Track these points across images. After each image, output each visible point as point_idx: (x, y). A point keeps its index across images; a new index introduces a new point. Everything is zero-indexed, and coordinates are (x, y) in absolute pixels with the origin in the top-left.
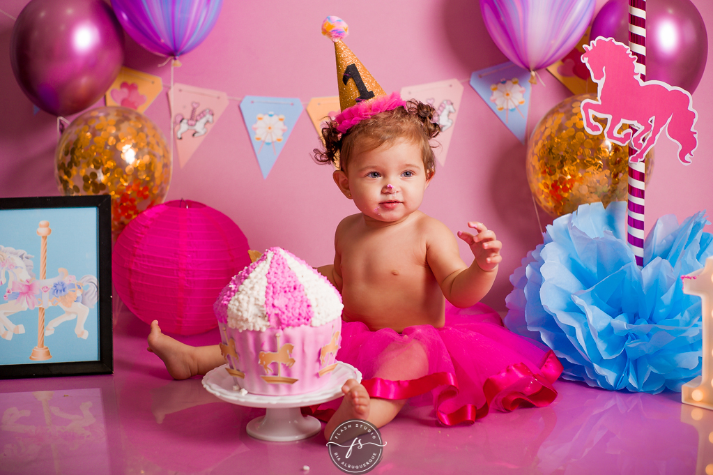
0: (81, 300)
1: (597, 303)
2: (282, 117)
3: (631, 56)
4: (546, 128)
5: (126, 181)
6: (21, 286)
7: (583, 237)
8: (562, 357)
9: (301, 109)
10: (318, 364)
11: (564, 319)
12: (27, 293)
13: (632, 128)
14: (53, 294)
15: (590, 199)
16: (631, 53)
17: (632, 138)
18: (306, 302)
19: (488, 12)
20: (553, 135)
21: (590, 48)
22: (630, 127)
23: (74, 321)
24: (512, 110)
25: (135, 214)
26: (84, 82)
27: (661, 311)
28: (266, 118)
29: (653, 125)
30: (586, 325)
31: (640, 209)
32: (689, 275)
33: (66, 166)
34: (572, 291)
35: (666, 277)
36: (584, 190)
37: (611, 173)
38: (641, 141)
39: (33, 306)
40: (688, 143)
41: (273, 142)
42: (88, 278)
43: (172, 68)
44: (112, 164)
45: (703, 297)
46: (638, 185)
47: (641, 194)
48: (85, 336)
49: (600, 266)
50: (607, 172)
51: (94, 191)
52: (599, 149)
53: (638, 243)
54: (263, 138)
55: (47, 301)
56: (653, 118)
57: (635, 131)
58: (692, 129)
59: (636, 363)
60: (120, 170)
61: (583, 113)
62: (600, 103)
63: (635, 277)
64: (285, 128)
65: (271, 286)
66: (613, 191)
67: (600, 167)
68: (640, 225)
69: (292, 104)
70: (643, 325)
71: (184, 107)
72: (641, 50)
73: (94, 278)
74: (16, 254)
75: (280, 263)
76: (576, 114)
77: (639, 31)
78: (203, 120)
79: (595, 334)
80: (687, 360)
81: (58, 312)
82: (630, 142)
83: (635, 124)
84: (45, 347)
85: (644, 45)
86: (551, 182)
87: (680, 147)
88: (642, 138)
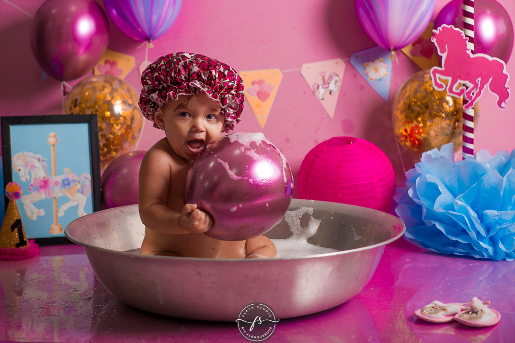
0: (80, 191)
3: (464, 38)
4: (406, 92)
6: (40, 181)
12: (45, 186)
13: (466, 86)
14: (62, 187)
15: (436, 140)
16: (465, 36)
17: (466, 92)
20: (411, 96)
21: (437, 32)
24: (380, 80)
29: (479, 83)
31: (471, 141)
37: (450, 122)
39: (49, 196)
40: (503, 96)
42: (84, 176)
43: (147, 49)
46: (470, 124)
47: (471, 130)
50: (448, 122)
55: (58, 192)
56: (479, 79)
57: (467, 88)
58: (506, 86)
61: (432, 76)
62: (443, 69)
67: (443, 118)
68: (470, 152)
72: (471, 34)
73: (89, 176)
74: (35, 158)
76: (427, 82)
77: (470, 21)
81: (65, 200)
82: (464, 96)
84: (59, 224)
85: (473, 30)
86: (411, 128)
87: (498, 98)
88: (472, 93)
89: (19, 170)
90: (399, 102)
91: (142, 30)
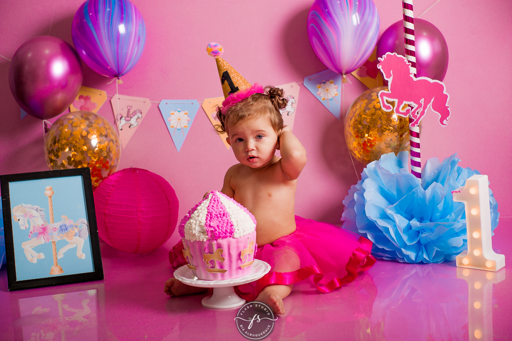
0: (78, 235)
1: (398, 212)
2: (186, 112)
3: (407, 63)
4: (356, 110)
5: (95, 158)
6: (39, 229)
7: (387, 174)
8: (381, 248)
9: (199, 106)
10: (239, 261)
11: (381, 223)
12: (43, 232)
13: (410, 106)
14: (60, 232)
15: (387, 151)
16: (407, 61)
17: (411, 112)
18: (230, 223)
19: (315, 40)
20: (361, 114)
21: (383, 60)
22: (409, 106)
23: (76, 248)
24: (331, 100)
25: (100, 179)
26: (60, 97)
27: (437, 215)
28: (176, 113)
29: (423, 103)
30: (395, 226)
31: (418, 155)
32: (456, 190)
33: (55, 151)
34: (383, 207)
35: (440, 194)
36: (383, 146)
37: (398, 135)
38: (416, 114)
39: (48, 241)
40: (445, 113)
41: (182, 128)
42: (81, 221)
43: (117, 85)
44: (86, 148)
45: (465, 203)
46: (416, 140)
47: (418, 146)
48: (84, 257)
49: (399, 191)
50: (396, 134)
51: (74, 166)
52: (391, 120)
53: (418, 175)
54: (175, 127)
55: (56, 237)
56: (423, 99)
57: (412, 108)
58: (447, 105)
59: (426, 246)
60: (91, 151)
61: (380, 98)
62: (390, 92)
63: (420, 195)
64: (189, 119)
65: (209, 214)
66: (400, 145)
67: (392, 131)
68: (418, 164)
69: (192, 104)
70: (427, 223)
71: (122, 109)
72: (413, 59)
73: (85, 221)
74: (33, 208)
75: (216, 200)
76: (375, 100)
77: (411, 48)
78: (136, 117)
79: (401, 231)
80: (457, 241)
81: (65, 243)
82: (410, 115)
83: (412, 104)
84: (59, 266)
85: (415, 56)
86: (362, 142)
87: (440, 116)
88: (416, 112)
89: (19, 220)
90: (351, 119)
91: (111, 68)
